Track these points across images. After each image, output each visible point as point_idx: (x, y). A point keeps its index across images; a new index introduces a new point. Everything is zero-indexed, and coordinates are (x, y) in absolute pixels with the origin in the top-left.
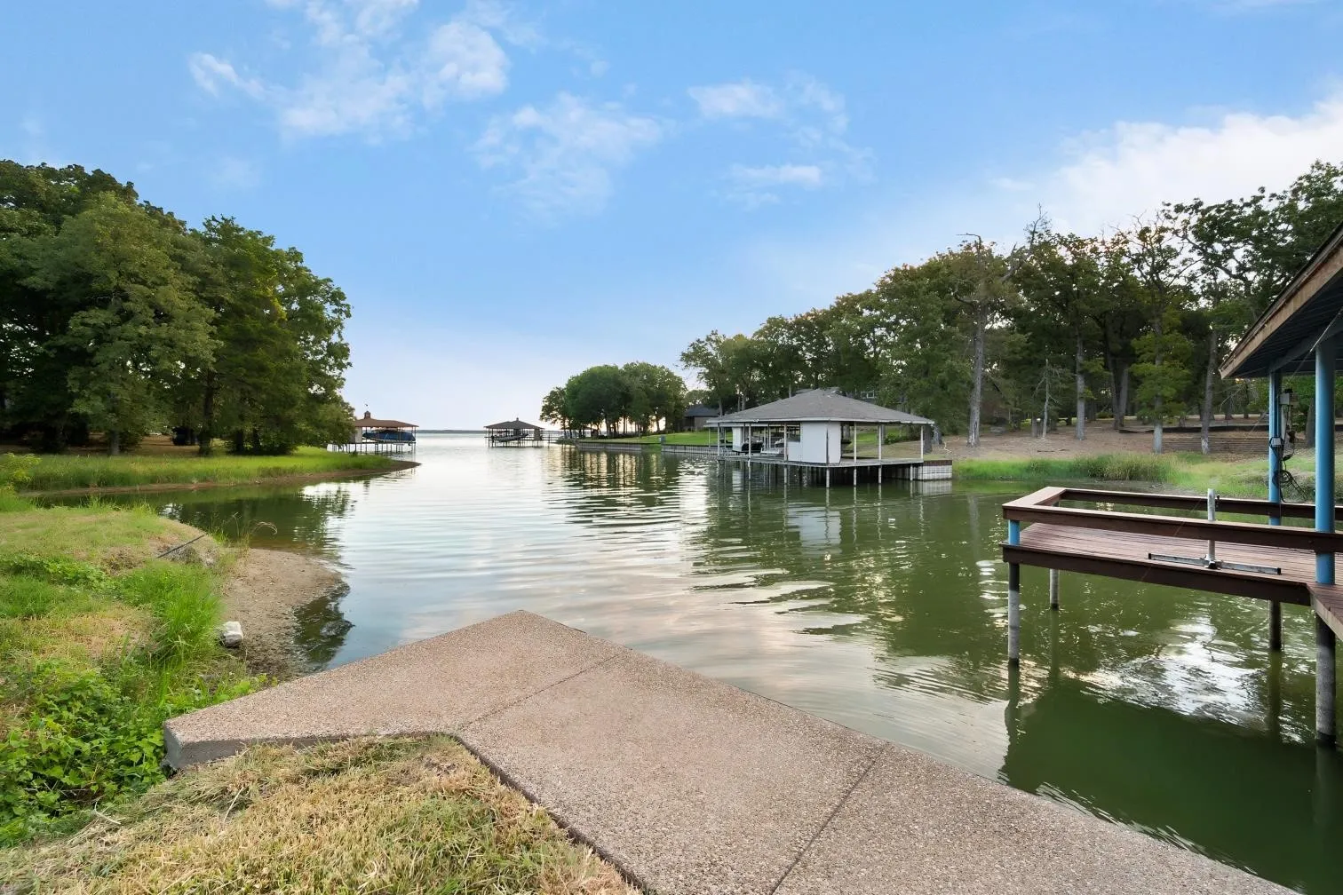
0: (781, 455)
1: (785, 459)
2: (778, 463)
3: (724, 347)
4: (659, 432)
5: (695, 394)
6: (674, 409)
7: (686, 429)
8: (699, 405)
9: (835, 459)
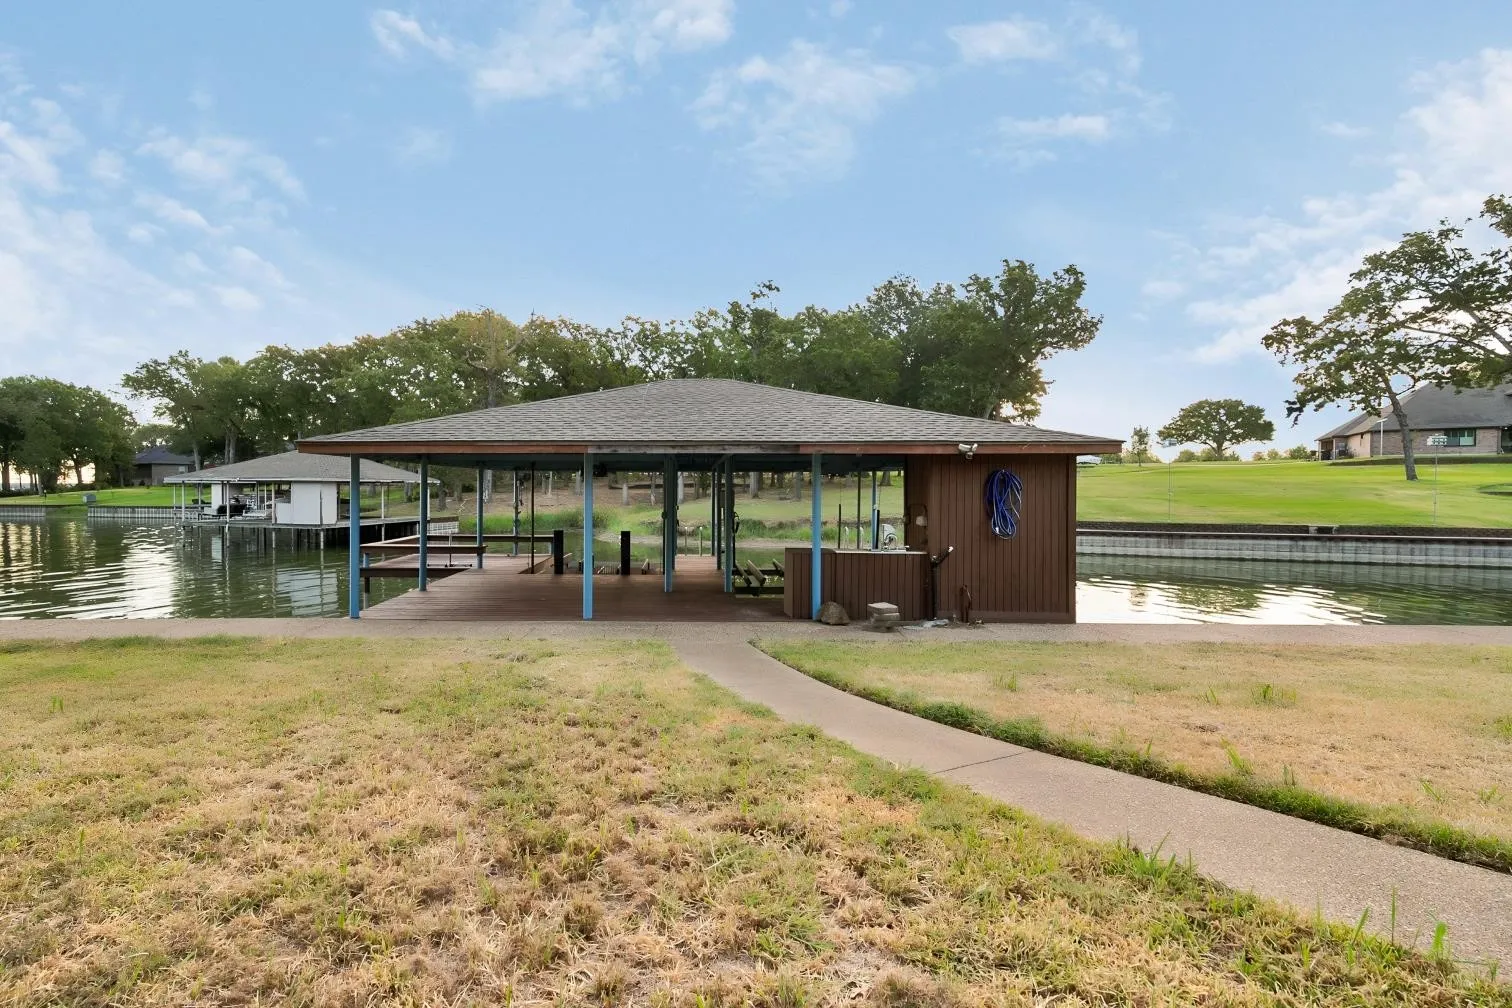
0: (269, 518)
1: (273, 521)
2: (267, 527)
3: (199, 373)
4: (81, 487)
5: (154, 431)
6: (110, 454)
7: (137, 481)
8: (161, 447)
9: (331, 518)
